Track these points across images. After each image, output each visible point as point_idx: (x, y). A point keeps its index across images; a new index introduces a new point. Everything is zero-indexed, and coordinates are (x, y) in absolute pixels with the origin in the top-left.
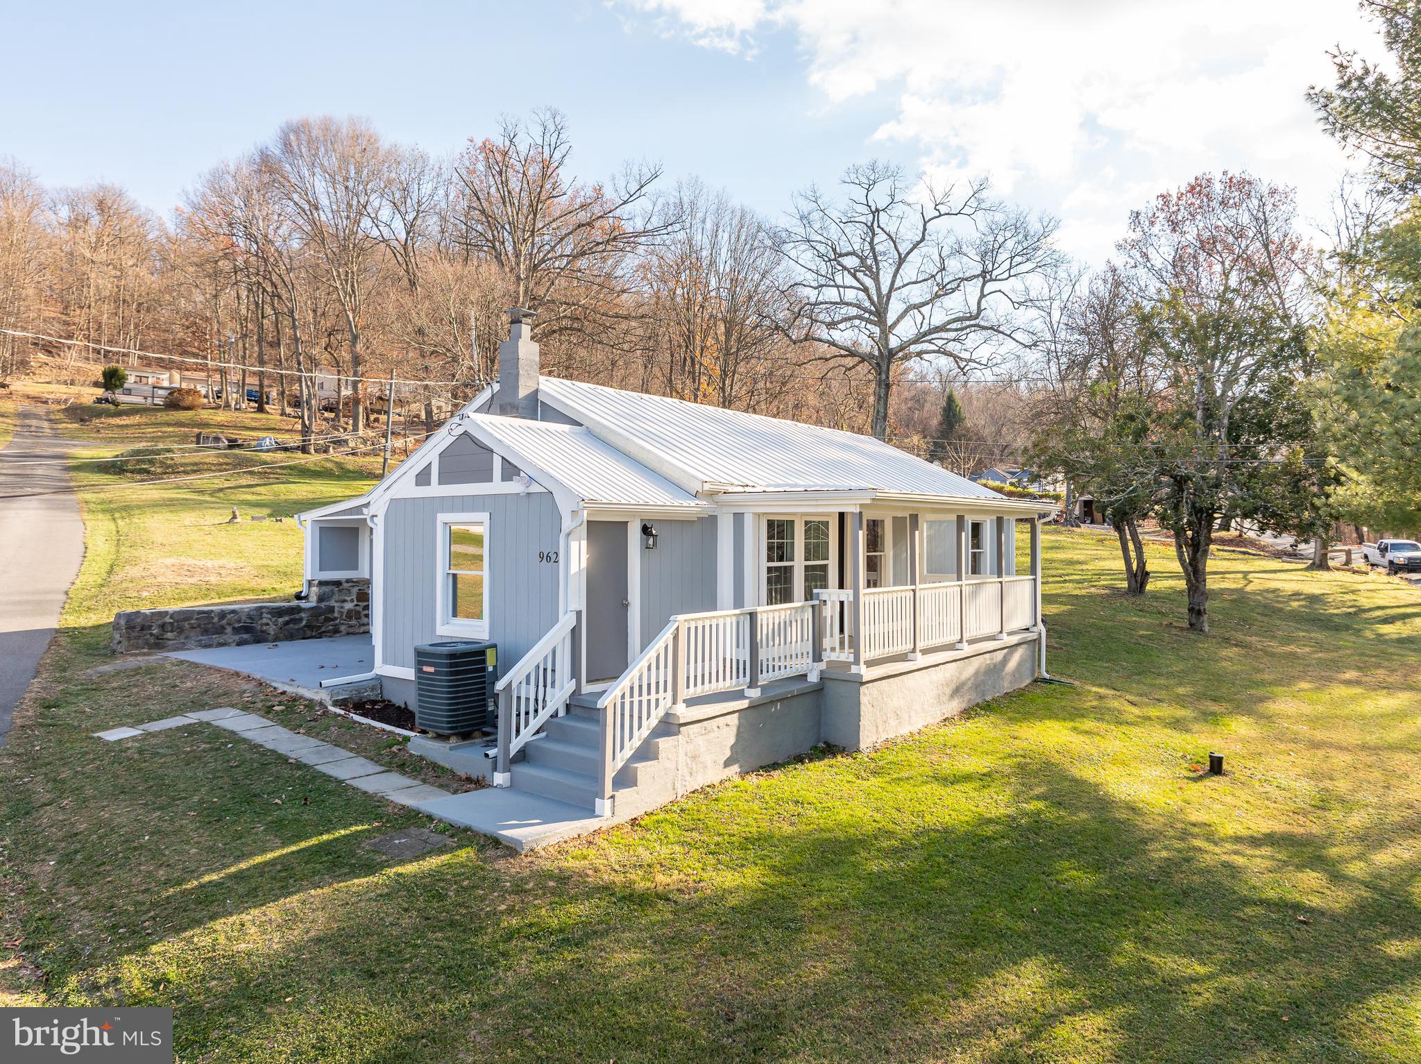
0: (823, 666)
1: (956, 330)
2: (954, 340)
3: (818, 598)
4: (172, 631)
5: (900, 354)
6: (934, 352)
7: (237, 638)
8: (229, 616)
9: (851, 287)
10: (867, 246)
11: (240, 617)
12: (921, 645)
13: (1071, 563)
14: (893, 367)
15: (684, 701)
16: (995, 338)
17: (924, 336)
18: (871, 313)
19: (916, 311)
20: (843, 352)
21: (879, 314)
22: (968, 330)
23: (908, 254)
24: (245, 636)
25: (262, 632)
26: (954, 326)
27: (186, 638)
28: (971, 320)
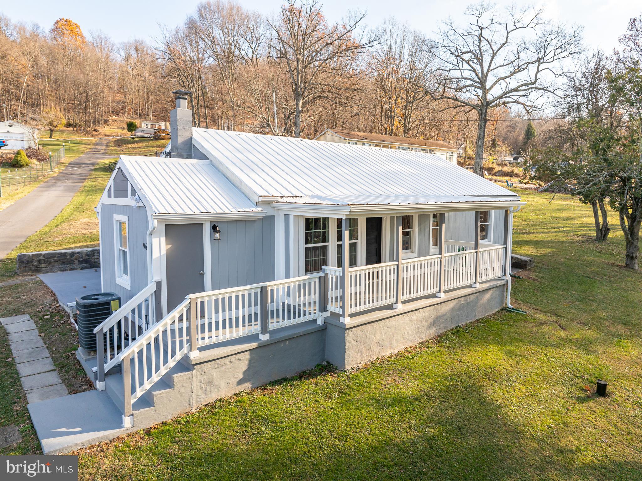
0: (327, 314)
1: (523, 90)
2: (523, 96)
3: (324, 272)
4: (44, 264)
5: (493, 104)
6: (512, 102)
7: (81, 266)
8: (75, 255)
9: (467, 70)
10: (477, 48)
11: (82, 255)
12: (402, 298)
13: (569, 219)
14: (489, 111)
15: (198, 349)
16: (546, 94)
17: (505, 94)
18: (478, 83)
19: (503, 81)
20: (463, 104)
21: (482, 83)
22: (530, 90)
23: (498, 50)
24: (85, 265)
25: (95, 262)
26: (523, 88)
27: (53, 266)
28: (531, 85)
